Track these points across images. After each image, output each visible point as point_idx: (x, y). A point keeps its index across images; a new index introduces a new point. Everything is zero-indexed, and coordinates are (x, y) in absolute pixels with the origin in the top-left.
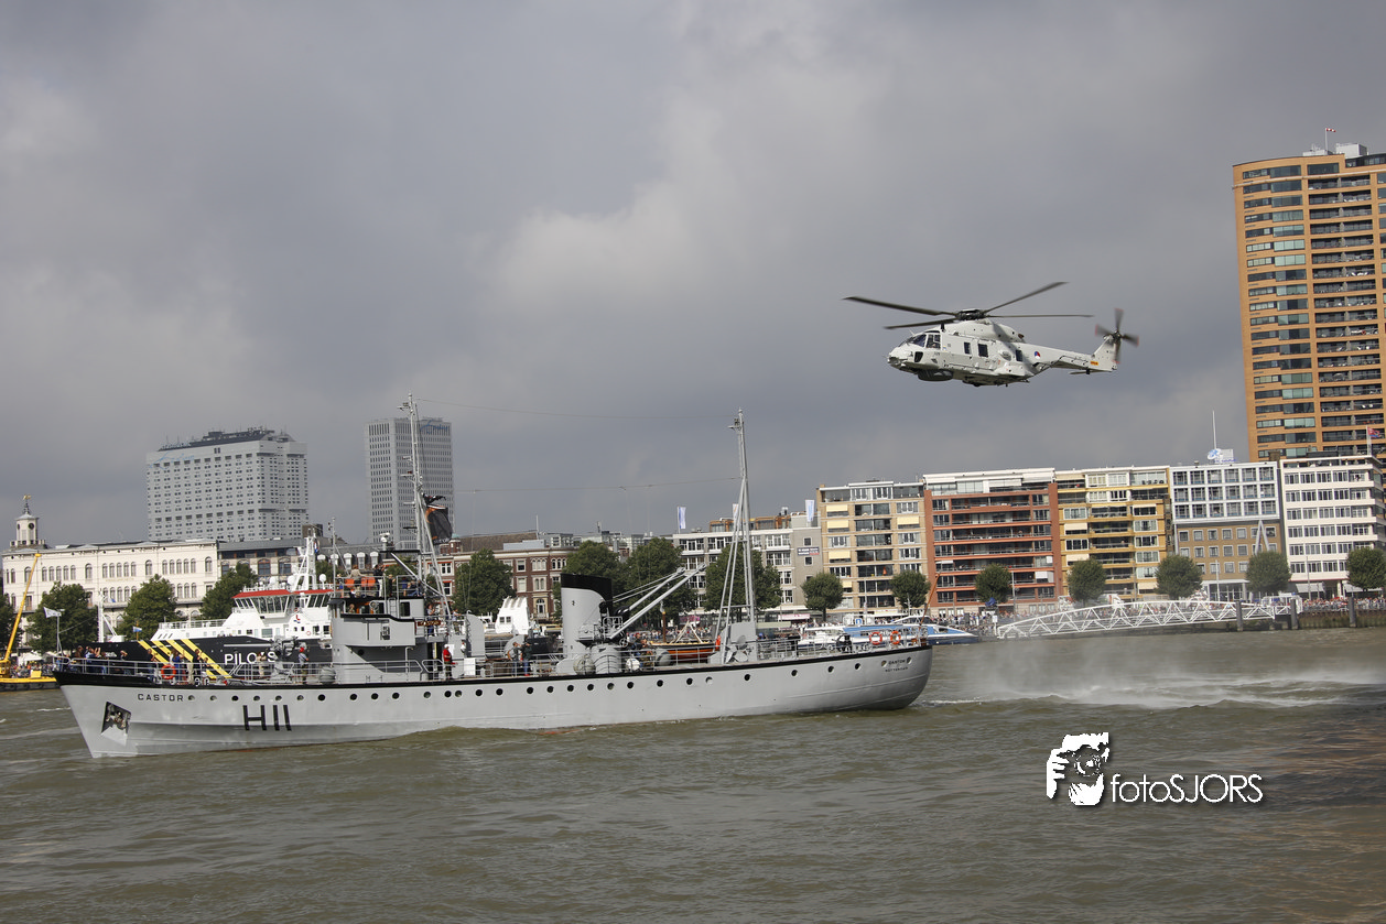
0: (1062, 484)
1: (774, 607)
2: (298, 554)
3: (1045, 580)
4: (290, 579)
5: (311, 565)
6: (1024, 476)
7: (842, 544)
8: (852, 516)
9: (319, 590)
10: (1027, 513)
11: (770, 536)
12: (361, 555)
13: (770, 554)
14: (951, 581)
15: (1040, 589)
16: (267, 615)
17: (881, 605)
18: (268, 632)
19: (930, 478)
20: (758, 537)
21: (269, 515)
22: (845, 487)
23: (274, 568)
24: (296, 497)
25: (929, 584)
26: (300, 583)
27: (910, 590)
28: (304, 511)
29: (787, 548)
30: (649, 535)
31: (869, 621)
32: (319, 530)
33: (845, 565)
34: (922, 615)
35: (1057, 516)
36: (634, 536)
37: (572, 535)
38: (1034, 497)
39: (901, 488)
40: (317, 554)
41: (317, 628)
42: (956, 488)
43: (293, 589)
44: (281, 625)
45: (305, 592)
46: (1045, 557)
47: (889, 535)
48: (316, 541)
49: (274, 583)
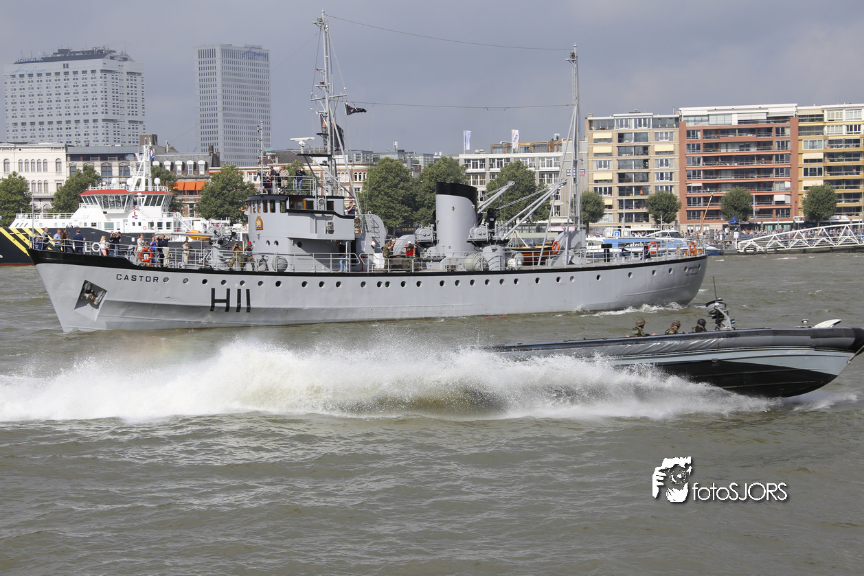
0: (802, 118)
1: (544, 219)
2: (135, 159)
3: (782, 203)
4: (129, 181)
5: (147, 170)
6: (769, 110)
7: (605, 166)
8: (616, 143)
9: (154, 191)
10: (771, 143)
11: (543, 159)
12: (190, 163)
13: (542, 174)
14: (699, 201)
15: (778, 211)
16: (109, 211)
17: (637, 221)
18: (110, 225)
19: (685, 111)
20: (533, 159)
21: (111, 125)
22: (610, 118)
23: (115, 171)
24: (134, 110)
25: (680, 203)
26: (138, 184)
27: (663, 209)
28: (141, 122)
29: (557, 169)
30: (438, 155)
31: (626, 234)
32: (154, 139)
33: (607, 185)
34: (673, 230)
35: (796, 146)
36: (425, 155)
37: (371, 152)
38: (777, 129)
39: (660, 119)
40: (152, 160)
41: (152, 224)
42: (708, 120)
43: (132, 189)
44: (121, 220)
45: (142, 192)
46: (783, 182)
47: (646, 160)
48: (151, 149)
49: (115, 184)
